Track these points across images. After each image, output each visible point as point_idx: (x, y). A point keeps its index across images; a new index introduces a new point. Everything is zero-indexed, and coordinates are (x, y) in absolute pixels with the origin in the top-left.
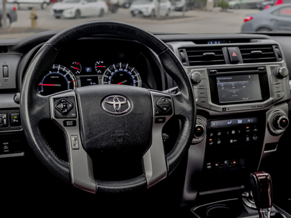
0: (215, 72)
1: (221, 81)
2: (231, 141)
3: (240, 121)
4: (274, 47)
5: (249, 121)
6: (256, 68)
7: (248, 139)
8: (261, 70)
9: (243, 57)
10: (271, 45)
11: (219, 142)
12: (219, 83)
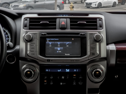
0: (45, 34)
1: (50, 41)
2: (61, 84)
3: (68, 70)
4: (98, 19)
5: (75, 70)
6: (78, 34)
7: (74, 83)
8: (82, 34)
9: (71, 25)
10: (96, 18)
11: (52, 83)
12: (48, 42)
